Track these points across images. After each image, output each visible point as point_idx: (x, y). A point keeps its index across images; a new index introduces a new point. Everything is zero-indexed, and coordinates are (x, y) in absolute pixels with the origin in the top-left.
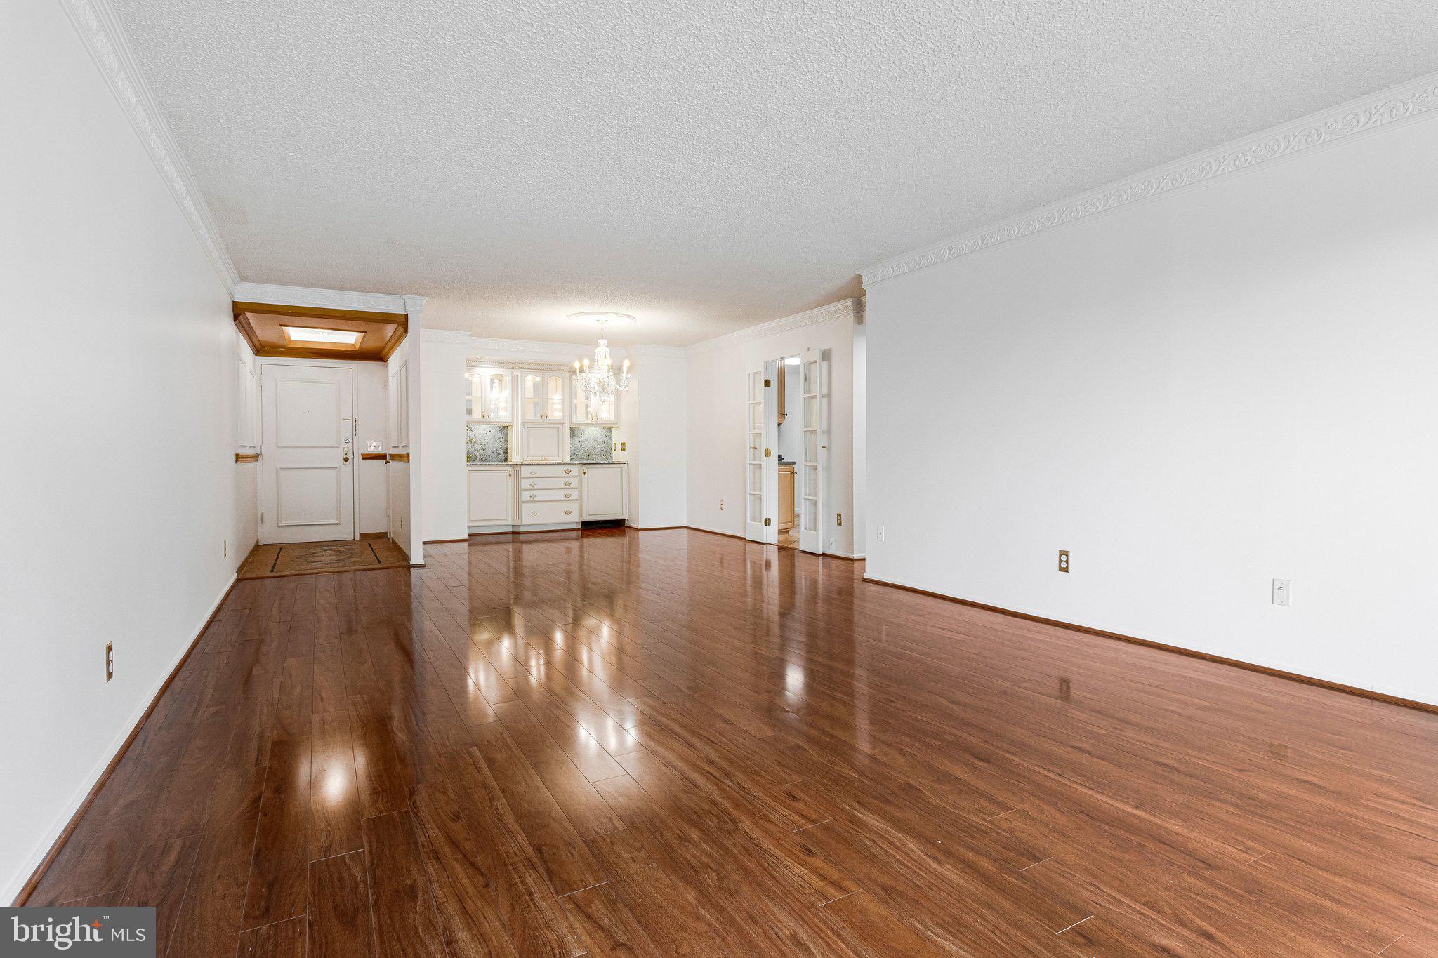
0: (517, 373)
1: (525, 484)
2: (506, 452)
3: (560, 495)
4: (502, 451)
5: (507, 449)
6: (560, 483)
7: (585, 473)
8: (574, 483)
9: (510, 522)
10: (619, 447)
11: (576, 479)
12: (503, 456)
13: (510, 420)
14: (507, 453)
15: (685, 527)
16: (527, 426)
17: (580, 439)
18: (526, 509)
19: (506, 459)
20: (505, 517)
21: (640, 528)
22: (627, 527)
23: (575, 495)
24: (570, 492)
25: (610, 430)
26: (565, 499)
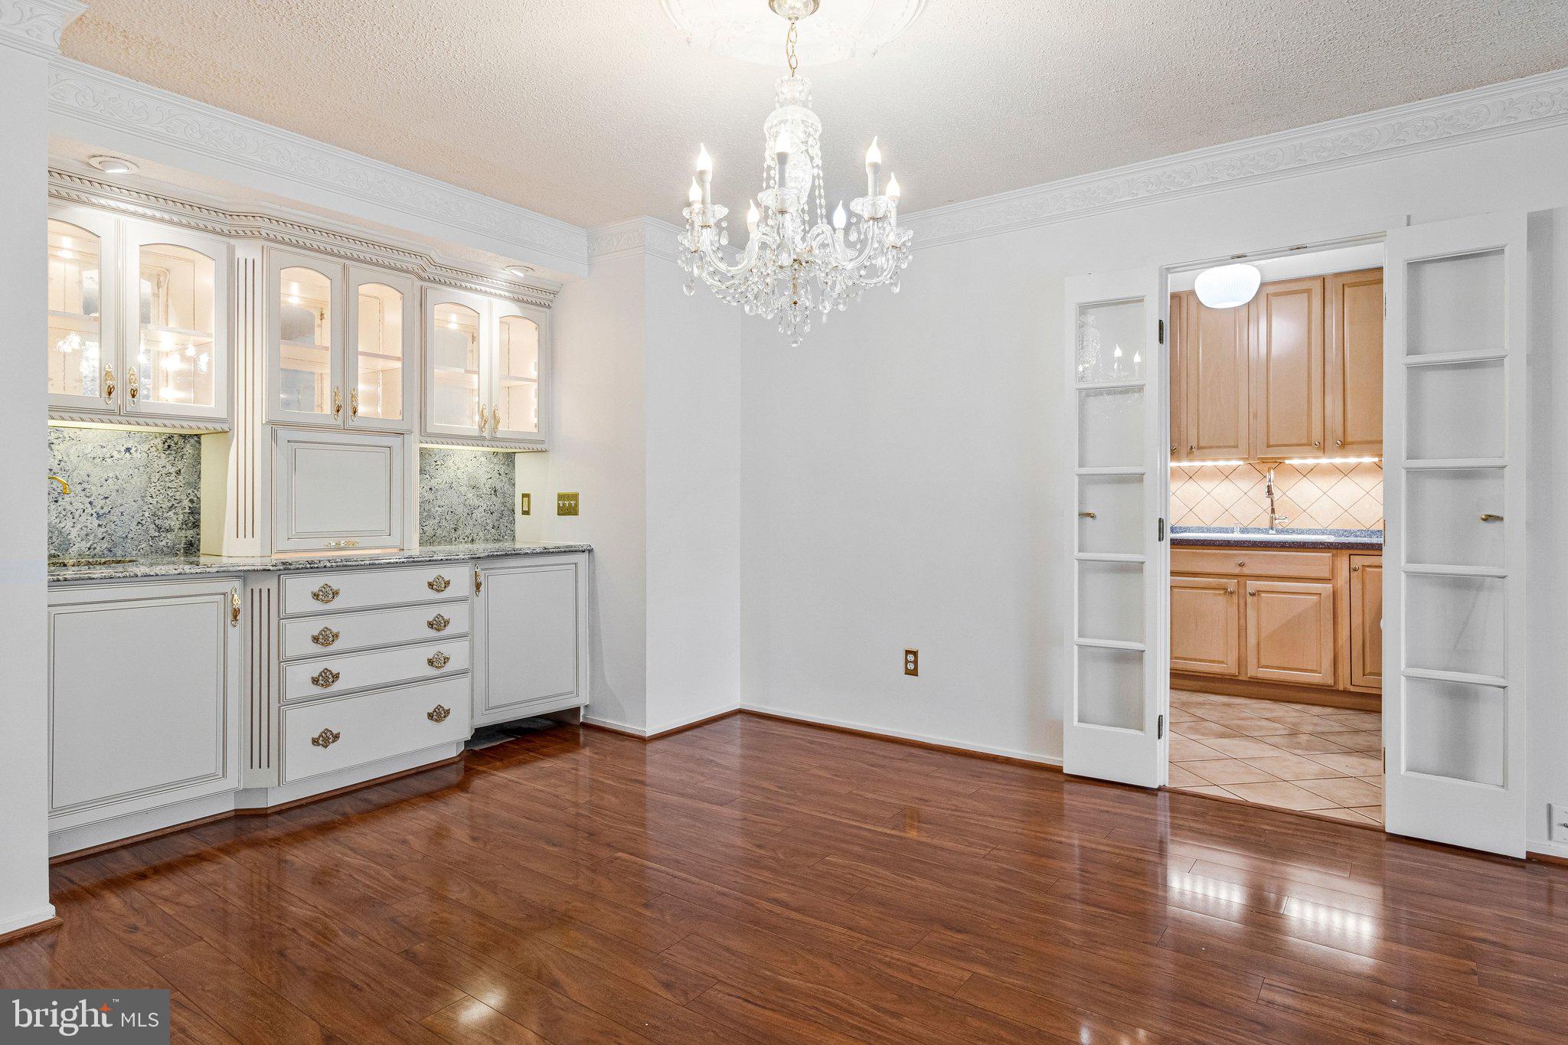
0: (246, 252)
1: (298, 637)
2: (193, 519)
3: (414, 663)
4: (174, 520)
5: (195, 512)
6: (415, 624)
7: (478, 586)
8: (458, 618)
9: (232, 782)
10: (545, 504)
11: (464, 607)
12: (180, 537)
13: (222, 414)
14: (196, 525)
15: (740, 712)
16: (284, 434)
17: (433, 483)
18: (302, 725)
19: (191, 548)
20: (212, 766)
21: (650, 731)
22: (587, 726)
23: (458, 654)
24: (446, 648)
25: (510, 458)
26: (431, 672)
